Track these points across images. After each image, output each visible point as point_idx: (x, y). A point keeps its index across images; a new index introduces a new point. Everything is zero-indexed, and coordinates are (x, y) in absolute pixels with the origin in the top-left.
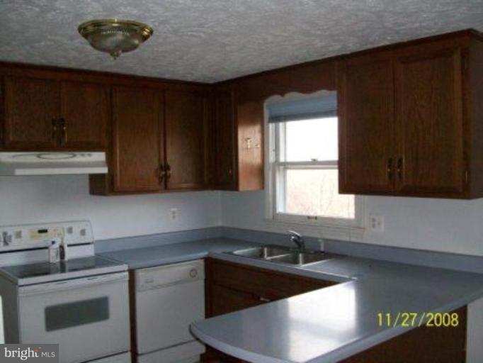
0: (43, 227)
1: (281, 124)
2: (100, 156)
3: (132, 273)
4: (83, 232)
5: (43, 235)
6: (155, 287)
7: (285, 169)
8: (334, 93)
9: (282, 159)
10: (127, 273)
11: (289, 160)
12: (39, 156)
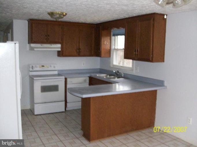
0: (43, 65)
1: (116, 37)
2: (59, 46)
3: (66, 79)
4: (54, 67)
5: (43, 67)
6: (73, 84)
7: (117, 51)
8: (125, 29)
9: (116, 48)
10: (64, 79)
11: (119, 48)
12: (41, 45)
